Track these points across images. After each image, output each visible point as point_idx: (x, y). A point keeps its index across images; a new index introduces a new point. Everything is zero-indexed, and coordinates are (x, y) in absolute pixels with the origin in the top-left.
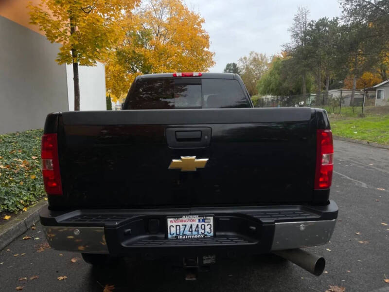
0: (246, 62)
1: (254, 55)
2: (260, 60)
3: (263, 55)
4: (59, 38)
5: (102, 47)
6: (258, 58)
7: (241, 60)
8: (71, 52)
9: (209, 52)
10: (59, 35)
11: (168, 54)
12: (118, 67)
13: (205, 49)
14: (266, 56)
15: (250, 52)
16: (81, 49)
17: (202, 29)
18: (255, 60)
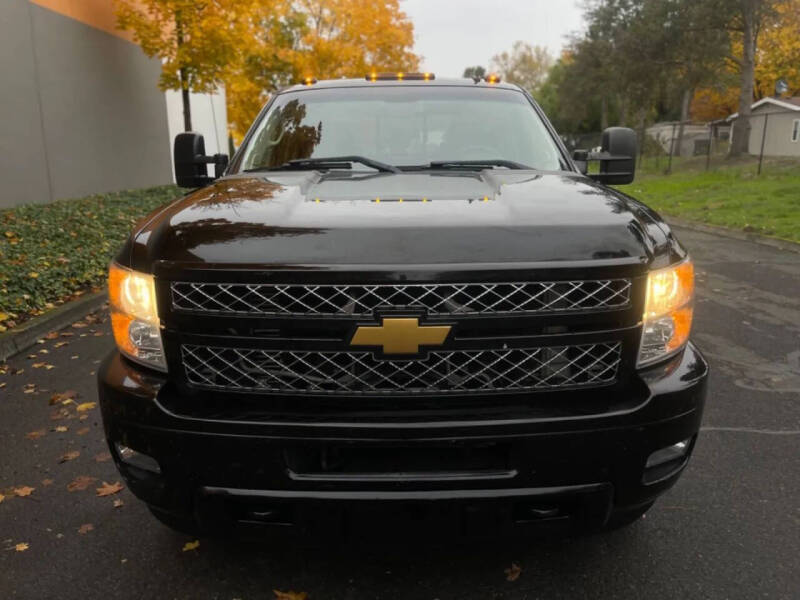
0: (506, 64)
1: (522, 49)
2: (535, 60)
3: (542, 49)
4: (161, 51)
5: (227, 63)
6: (531, 56)
7: (496, 59)
8: (179, 73)
9: (414, 56)
10: (162, 48)
11: (336, 60)
12: (248, 85)
13: (406, 50)
14: (548, 52)
15: (515, 44)
16: (195, 67)
17: (400, 11)
18: (525, 59)
